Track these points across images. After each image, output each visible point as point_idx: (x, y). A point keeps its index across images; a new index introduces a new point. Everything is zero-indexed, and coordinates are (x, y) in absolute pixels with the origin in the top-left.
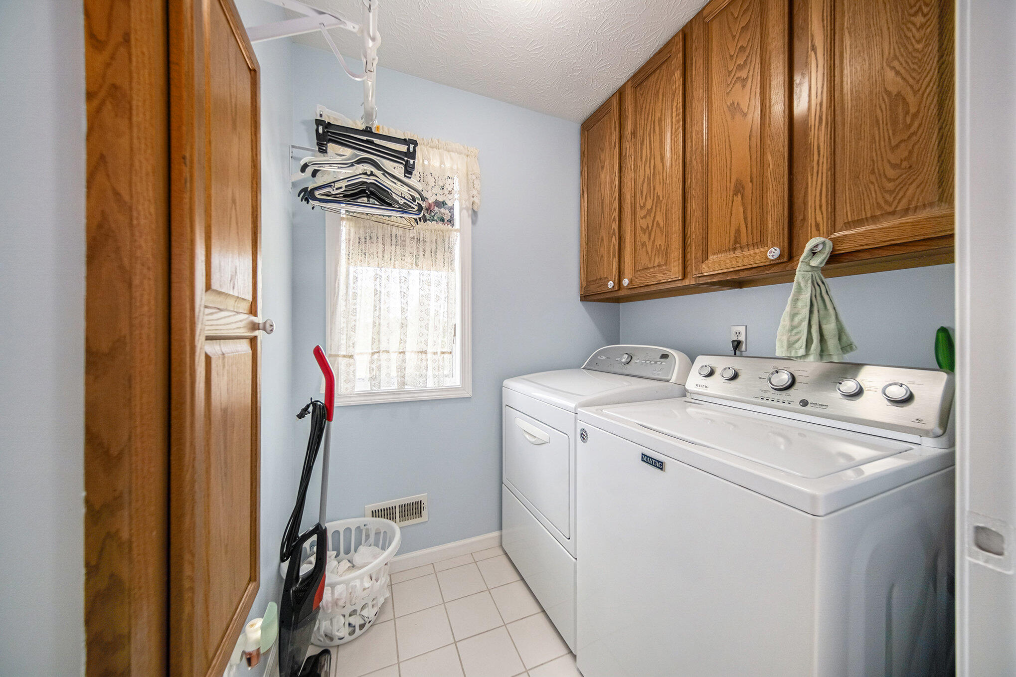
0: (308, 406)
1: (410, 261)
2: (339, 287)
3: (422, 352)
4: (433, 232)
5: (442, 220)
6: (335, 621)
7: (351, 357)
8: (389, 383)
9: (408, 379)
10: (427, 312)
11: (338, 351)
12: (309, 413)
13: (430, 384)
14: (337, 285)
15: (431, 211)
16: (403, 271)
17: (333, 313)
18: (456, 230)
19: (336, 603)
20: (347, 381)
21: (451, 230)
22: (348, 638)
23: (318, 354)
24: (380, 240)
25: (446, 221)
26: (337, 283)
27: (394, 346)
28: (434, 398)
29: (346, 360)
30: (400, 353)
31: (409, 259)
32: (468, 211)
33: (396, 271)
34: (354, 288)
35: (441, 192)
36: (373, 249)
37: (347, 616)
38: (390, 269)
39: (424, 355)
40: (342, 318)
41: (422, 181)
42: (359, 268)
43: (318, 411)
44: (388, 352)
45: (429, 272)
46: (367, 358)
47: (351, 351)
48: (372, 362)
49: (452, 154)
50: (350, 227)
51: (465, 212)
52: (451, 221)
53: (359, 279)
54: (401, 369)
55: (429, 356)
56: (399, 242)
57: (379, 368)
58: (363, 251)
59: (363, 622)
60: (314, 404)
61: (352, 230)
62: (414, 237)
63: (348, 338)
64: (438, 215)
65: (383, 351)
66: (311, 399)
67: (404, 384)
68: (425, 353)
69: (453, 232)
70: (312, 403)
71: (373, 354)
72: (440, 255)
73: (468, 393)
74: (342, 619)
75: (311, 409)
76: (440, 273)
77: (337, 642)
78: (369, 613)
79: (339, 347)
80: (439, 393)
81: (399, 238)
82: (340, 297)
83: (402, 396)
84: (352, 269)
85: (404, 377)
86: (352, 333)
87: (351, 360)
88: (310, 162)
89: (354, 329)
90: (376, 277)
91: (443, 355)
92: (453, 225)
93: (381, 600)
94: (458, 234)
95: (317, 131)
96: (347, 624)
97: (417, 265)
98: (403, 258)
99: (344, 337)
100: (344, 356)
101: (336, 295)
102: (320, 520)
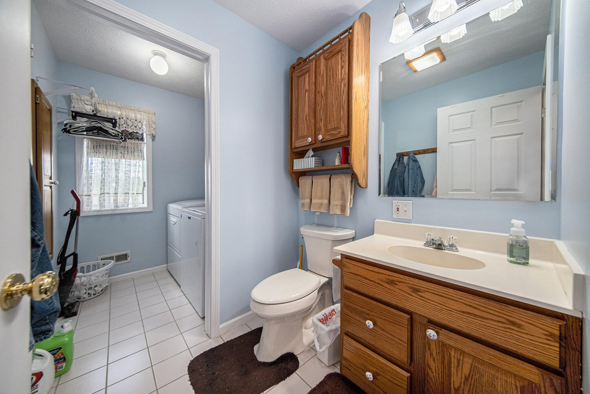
0: (69, 211)
1: (120, 156)
2: (83, 167)
3: (126, 193)
4: (132, 144)
5: (138, 138)
6: (81, 291)
7: (89, 195)
8: (109, 205)
9: (119, 204)
10: (129, 177)
11: (83, 193)
12: (69, 214)
13: (130, 206)
14: (81, 166)
15: (132, 135)
16: (117, 160)
17: (80, 177)
18: (145, 143)
19: (82, 284)
20: (87, 206)
21: (142, 143)
22: (87, 298)
23: (73, 192)
24: (104, 147)
25: (139, 139)
26: (82, 165)
27: (112, 191)
28: (134, 212)
29: (87, 197)
30: (115, 194)
31: (120, 155)
32: (150, 136)
33: (113, 160)
34: (91, 167)
35: (135, 128)
36: (101, 151)
37: (87, 289)
38: (110, 159)
39: (127, 195)
40: (85, 180)
41: (125, 123)
42: (94, 159)
43: (73, 213)
44: (109, 193)
45: (130, 161)
46: (98, 196)
47: (89, 193)
48: (100, 197)
49: (141, 113)
50: (88, 141)
51: (148, 136)
52: (142, 139)
53: (93, 163)
54: (116, 201)
55: (130, 195)
56: (115, 148)
57: (104, 200)
58: (96, 151)
59: (95, 292)
60: (72, 210)
61: (90, 143)
62: (122, 146)
63: (88, 188)
64: (136, 136)
65: (107, 193)
66: (70, 208)
67: (117, 206)
68: (128, 193)
69: (143, 144)
70: (71, 210)
71: (101, 194)
72: (136, 154)
73: (151, 209)
74: (85, 291)
75: (70, 212)
76: (136, 161)
77: (82, 300)
78: (99, 289)
79: (83, 192)
80: (135, 210)
81: (114, 146)
82: (84, 171)
83: (116, 211)
84: (90, 159)
85: (117, 203)
86: (90, 186)
87: (90, 197)
88: (69, 123)
89: (91, 184)
90: (103, 162)
91: (137, 194)
92: (143, 141)
93: (104, 286)
94: (145, 145)
95: (72, 115)
96: (87, 293)
97: (124, 157)
98: (117, 155)
99: (86, 187)
100: (86, 195)
101: (81, 170)
102: (75, 250)
